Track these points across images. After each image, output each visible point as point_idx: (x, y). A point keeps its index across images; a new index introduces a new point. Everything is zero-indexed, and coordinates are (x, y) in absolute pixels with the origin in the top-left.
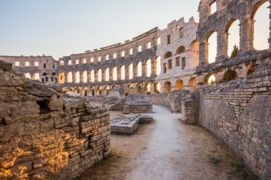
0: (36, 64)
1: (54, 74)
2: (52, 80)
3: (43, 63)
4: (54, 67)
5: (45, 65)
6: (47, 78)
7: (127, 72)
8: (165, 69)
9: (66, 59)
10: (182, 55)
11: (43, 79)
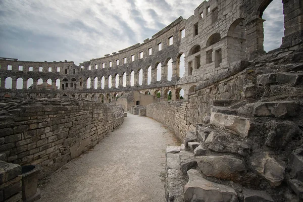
0: (59, 70)
1: (74, 80)
2: (72, 86)
3: (65, 68)
4: (74, 73)
5: (66, 70)
6: (67, 84)
7: (145, 76)
8: (191, 69)
9: (87, 64)
10: (216, 47)
11: (63, 85)
